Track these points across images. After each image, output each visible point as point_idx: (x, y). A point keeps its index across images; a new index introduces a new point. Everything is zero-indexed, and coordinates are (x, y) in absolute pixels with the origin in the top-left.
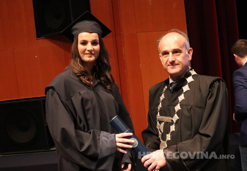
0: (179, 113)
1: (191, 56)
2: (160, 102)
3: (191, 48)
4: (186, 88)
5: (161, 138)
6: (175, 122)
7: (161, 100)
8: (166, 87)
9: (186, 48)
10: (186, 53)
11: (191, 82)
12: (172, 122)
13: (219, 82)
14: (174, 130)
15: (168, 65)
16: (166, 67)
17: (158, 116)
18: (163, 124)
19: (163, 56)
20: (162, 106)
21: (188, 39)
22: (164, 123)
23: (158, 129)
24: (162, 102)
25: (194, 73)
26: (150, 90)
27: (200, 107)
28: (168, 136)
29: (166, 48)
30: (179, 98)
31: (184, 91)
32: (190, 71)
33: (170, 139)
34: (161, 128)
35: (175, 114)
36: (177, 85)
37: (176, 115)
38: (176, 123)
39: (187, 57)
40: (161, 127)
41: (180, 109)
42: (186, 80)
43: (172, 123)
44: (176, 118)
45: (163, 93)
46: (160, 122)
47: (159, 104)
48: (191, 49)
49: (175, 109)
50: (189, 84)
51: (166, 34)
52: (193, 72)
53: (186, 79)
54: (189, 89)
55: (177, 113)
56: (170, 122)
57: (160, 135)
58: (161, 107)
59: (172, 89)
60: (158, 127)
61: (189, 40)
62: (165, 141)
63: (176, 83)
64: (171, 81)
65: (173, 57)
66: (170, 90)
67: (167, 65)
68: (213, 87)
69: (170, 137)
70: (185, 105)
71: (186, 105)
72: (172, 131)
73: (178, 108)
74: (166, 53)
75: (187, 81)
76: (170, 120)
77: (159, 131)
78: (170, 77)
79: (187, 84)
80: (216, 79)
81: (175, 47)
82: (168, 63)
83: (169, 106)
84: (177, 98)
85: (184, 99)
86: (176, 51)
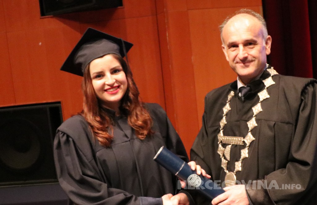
0: (254, 131)
1: (269, 47)
2: (224, 115)
3: (269, 36)
4: (263, 95)
5: (225, 168)
6: (248, 144)
7: (225, 113)
8: (232, 93)
9: (263, 37)
10: (263, 43)
11: (270, 86)
12: (243, 144)
13: (313, 86)
14: (247, 156)
15: (237, 63)
16: (234, 65)
17: (220, 136)
18: (229, 148)
19: (229, 50)
20: (227, 121)
21: (264, 23)
22: (230, 146)
23: (220, 156)
24: (226, 115)
25: (274, 72)
26: (206, 98)
27: (288, 123)
28: (238, 165)
29: (234, 39)
30: (254, 109)
31: (261, 99)
32: (268, 70)
33: (240, 169)
34: (227, 153)
35: (248, 132)
36: (250, 90)
37: (250, 134)
38: (249, 146)
39: (265, 49)
40: (225, 152)
41: (256, 125)
42: (263, 83)
43: (244, 146)
44: (249, 138)
45: (228, 102)
46: (224, 145)
47: (222, 118)
48: (269, 38)
49: (249, 126)
50: (267, 88)
51: (233, 16)
52: (272, 70)
53: (264, 81)
54: (268, 96)
55: (251, 131)
56: (241, 144)
57: (225, 164)
58: (226, 123)
59: (242, 95)
60: (220, 153)
61: (266, 25)
62: (233, 172)
63: (248, 88)
64: (240, 85)
65: (245, 52)
66: (240, 98)
67: (235, 62)
68: (305, 93)
69: (241, 166)
70: (265, 120)
71: (267, 120)
72: (244, 157)
73: (252, 124)
74: (234, 45)
75: (265, 84)
76: (240, 141)
77: (222, 157)
78: (239, 79)
79: (265, 89)
80: (309, 81)
81: (247, 36)
82: (237, 59)
83: (239, 121)
84: (250, 109)
85: (262, 110)
86: (249, 43)
